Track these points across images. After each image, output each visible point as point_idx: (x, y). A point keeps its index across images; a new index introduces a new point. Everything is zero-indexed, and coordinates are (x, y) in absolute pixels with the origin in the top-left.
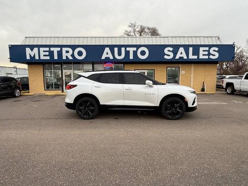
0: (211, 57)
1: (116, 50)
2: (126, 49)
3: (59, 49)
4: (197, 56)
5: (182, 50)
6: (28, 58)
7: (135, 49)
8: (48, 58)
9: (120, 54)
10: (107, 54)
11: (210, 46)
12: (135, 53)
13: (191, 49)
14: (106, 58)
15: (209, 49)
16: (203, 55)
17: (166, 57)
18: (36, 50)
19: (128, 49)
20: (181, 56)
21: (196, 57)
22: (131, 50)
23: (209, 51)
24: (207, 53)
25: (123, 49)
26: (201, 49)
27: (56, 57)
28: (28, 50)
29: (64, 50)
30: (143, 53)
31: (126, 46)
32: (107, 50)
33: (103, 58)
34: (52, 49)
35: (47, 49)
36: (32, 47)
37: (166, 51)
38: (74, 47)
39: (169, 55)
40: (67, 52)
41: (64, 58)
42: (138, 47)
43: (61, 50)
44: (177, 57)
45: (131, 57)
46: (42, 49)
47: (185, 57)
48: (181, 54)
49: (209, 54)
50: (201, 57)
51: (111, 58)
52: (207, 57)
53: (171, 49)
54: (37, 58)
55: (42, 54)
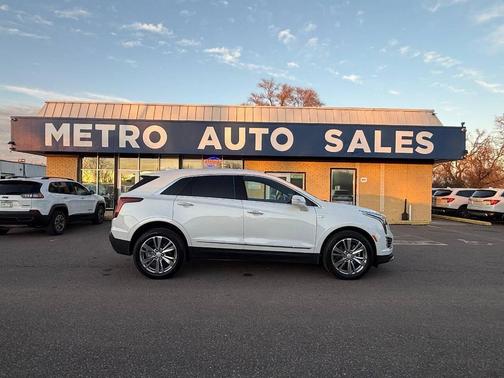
0: (419, 150)
1: (228, 131)
2: (247, 131)
3: (113, 127)
4: (390, 149)
5: (359, 134)
6: (48, 143)
7: (266, 131)
8: (89, 144)
9: (235, 140)
10: (208, 139)
11: (417, 129)
12: (266, 139)
13: (378, 134)
14: (207, 146)
15: (415, 135)
16: (404, 146)
17: (328, 148)
18: (66, 127)
19: (252, 131)
20: (359, 146)
21: (388, 150)
22: (259, 132)
23: (413, 139)
24: (410, 142)
25: (242, 131)
26: (399, 134)
27: (105, 144)
28: (50, 128)
29: (123, 128)
30: (282, 139)
31: (248, 125)
32: (210, 131)
34: (98, 127)
35: (89, 127)
36: (58, 122)
37: (328, 136)
38: (142, 124)
40: (129, 133)
41: (122, 145)
42: (272, 126)
43: (117, 129)
44: (351, 149)
45: (258, 147)
46: (78, 127)
47: (367, 150)
48: (359, 142)
49: (415, 145)
50: (399, 150)
51: (218, 147)
52: (410, 151)
53: (339, 133)
54: (66, 143)
55: (77, 135)
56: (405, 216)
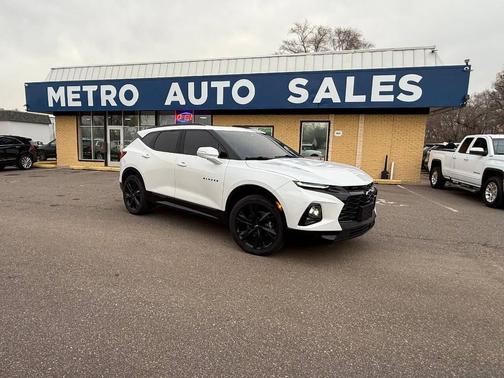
0: (402, 97)
1: (191, 86)
2: (209, 85)
3: (95, 88)
4: (364, 97)
5: (328, 82)
6: (51, 104)
7: (227, 84)
8: (79, 104)
9: (198, 95)
10: (174, 95)
11: (400, 72)
12: (228, 92)
13: (350, 81)
14: (172, 102)
15: (398, 79)
16: (381, 93)
17: (292, 99)
18: (61, 89)
19: (214, 84)
20: (327, 96)
21: (362, 99)
22: (220, 86)
23: (396, 84)
24: (390, 88)
25: (204, 85)
26: (377, 80)
27: (91, 103)
28: (50, 90)
29: (104, 88)
30: (243, 92)
31: (210, 79)
32: (175, 87)
33: (168, 102)
34: (85, 88)
35: (78, 88)
36: (56, 86)
37: (292, 86)
38: (118, 84)
39: (298, 94)
40: (108, 93)
41: (104, 104)
42: (234, 79)
43: (99, 89)
44: (318, 99)
45: (220, 101)
46: (70, 89)
47: (336, 99)
48: (328, 91)
49: (397, 91)
50: (376, 97)
51: (183, 102)
52: (390, 98)
53: (304, 82)
54: (63, 104)
55: (71, 96)
56: (385, 175)
